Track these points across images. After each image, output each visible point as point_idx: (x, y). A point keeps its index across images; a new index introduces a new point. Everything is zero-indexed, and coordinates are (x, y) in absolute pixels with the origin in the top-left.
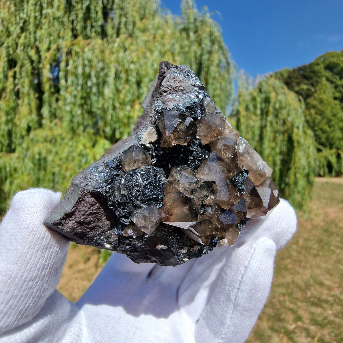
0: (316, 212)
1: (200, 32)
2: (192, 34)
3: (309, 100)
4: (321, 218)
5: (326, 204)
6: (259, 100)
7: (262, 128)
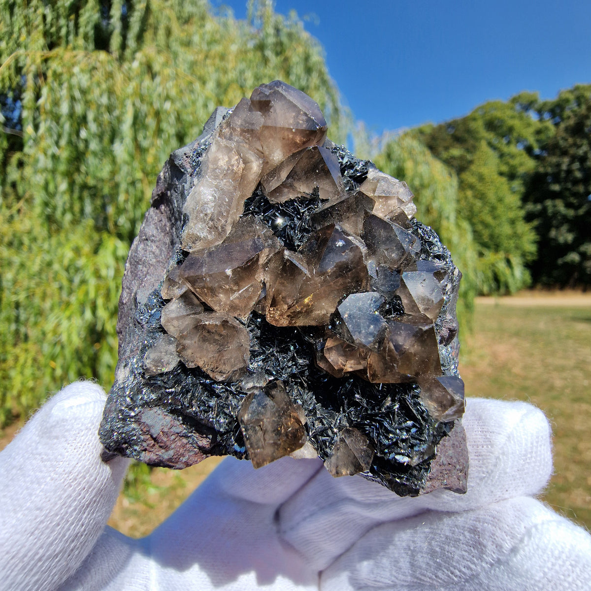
1: (288, 54)
3: (464, 175)
5: (493, 339)
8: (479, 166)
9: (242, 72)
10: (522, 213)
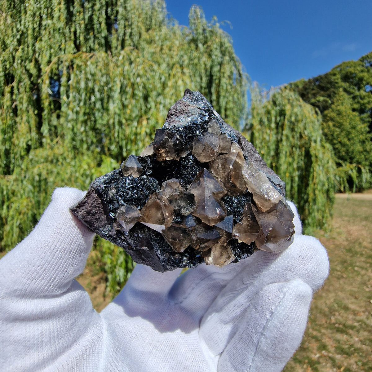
0: (338, 230)
1: (209, 43)
2: (200, 45)
3: (326, 112)
4: (343, 237)
5: (349, 221)
6: (273, 113)
7: (278, 142)
8: (338, 105)
10: (370, 136)
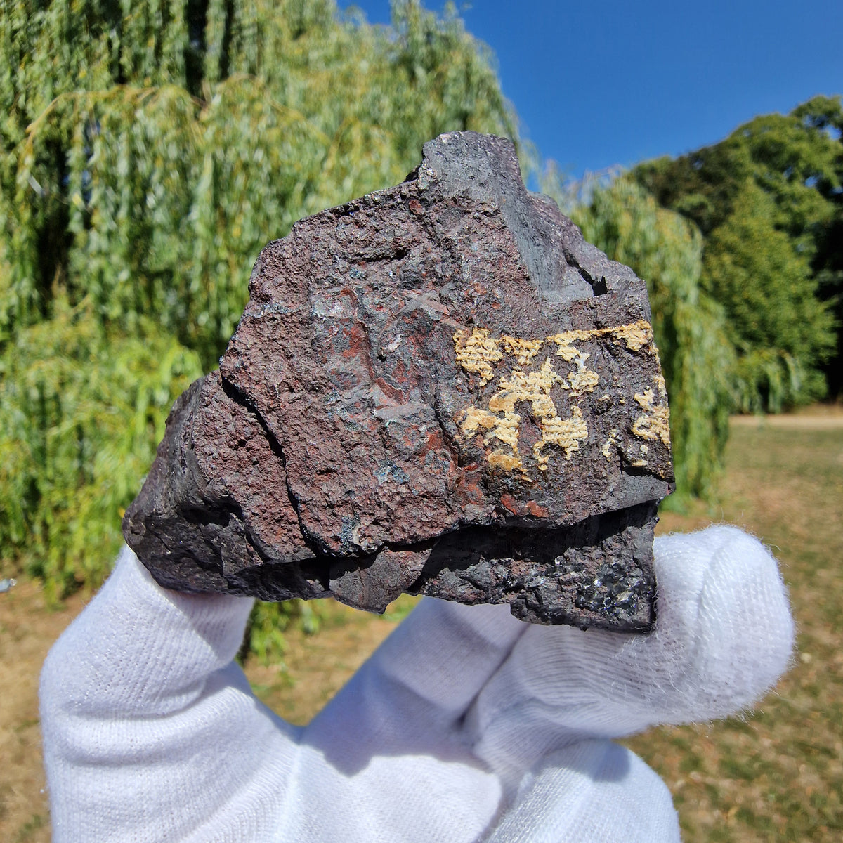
0: (738, 499)
1: (441, 68)
2: (420, 72)
3: (717, 232)
4: (750, 513)
5: (762, 479)
6: (591, 231)
8: (744, 216)
9: (376, 99)
10: (813, 285)
